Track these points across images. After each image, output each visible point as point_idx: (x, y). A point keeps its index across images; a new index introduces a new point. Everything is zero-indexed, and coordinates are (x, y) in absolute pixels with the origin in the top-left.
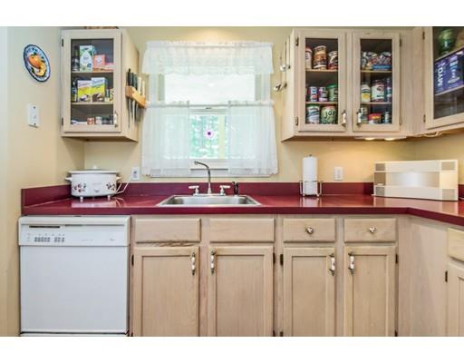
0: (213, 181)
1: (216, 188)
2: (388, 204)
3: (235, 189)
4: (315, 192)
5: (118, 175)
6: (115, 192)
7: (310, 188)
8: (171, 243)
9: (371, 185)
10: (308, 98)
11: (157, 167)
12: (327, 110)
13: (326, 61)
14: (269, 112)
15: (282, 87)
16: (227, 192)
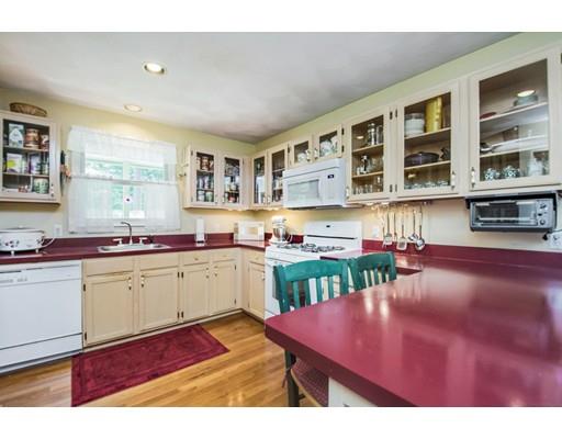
0: (133, 234)
1: (136, 240)
2: (239, 243)
3: (150, 240)
4: (203, 239)
5: (43, 232)
6: (40, 246)
7: (200, 237)
8: (113, 274)
9: (232, 234)
10: (198, 186)
11: (83, 225)
12: (209, 194)
13: (208, 166)
14: (174, 189)
15: (183, 176)
16: (144, 242)
